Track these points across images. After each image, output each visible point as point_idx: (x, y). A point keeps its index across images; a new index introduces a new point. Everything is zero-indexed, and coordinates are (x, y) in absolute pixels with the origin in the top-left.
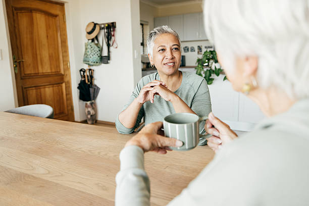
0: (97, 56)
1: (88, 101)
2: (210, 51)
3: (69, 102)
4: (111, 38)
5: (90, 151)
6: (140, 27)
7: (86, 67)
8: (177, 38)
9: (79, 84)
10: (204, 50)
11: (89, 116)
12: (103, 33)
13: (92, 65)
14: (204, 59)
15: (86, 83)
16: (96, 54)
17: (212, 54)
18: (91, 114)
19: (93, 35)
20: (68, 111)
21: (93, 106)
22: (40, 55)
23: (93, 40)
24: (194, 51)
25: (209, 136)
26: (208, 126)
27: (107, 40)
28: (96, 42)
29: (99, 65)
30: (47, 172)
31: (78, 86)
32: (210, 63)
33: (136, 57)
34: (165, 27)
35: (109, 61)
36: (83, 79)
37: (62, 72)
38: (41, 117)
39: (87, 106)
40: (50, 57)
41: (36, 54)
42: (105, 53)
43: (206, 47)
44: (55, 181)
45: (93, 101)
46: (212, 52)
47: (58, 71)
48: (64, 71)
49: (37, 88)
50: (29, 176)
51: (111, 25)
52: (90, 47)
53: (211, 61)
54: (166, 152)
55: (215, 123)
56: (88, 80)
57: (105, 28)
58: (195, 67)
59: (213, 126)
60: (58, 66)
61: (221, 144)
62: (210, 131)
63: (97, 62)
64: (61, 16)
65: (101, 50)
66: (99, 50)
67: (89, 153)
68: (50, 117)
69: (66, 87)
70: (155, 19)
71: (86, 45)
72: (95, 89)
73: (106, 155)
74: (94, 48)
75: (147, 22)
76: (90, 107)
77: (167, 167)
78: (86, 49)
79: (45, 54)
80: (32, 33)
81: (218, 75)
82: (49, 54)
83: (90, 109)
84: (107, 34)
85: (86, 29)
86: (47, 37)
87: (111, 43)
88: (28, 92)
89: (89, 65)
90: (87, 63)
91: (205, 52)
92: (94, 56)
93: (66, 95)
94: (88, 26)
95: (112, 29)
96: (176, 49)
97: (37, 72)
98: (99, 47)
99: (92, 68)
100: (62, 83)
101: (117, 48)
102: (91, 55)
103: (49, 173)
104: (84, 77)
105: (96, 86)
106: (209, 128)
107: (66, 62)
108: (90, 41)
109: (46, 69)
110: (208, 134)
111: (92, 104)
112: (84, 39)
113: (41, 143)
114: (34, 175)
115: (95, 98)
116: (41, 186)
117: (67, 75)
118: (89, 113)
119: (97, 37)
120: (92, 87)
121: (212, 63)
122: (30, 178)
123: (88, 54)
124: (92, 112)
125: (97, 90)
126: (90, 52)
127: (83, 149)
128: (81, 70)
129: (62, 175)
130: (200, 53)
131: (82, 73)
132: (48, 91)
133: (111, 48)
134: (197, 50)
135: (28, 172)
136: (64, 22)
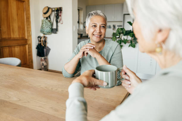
0: (49, 29)
1: (42, 57)
2: (121, 28)
3: (30, 57)
4: (59, 17)
5: (46, 87)
6: (77, 11)
7: (42, 35)
8: (105, 20)
9: (37, 46)
10: (117, 28)
11: (43, 67)
12: (54, 14)
13: (46, 34)
14: (117, 33)
15: (41, 45)
16: (49, 27)
17: (122, 30)
18: (44, 65)
19: (47, 15)
20: (29, 62)
21: (46, 60)
22: (12, 26)
23: (47, 18)
24: (111, 28)
25: (123, 79)
26: (123, 73)
27: (56, 18)
28: (49, 19)
29: (50, 34)
30: (19, 100)
31: (36, 47)
32: (121, 36)
33: (74, 30)
34: (99, 12)
35: (57, 32)
36: (40, 43)
37: (26, 38)
38: (13, 66)
39: (41, 60)
40: (19, 28)
41: (10, 26)
42: (55, 27)
43: (118, 26)
44: (24, 106)
45: (46, 57)
46: (122, 29)
47: (24, 37)
48: (28, 37)
49: (10, 47)
50: (6, 102)
51: (59, 9)
52: (45, 23)
53: (122, 35)
54: (96, 89)
55: (127, 71)
56: (43, 43)
57: (55, 11)
58: (111, 38)
59: (126, 74)
60: (24, 34)
61: (130, 84)
62: (124, 76)
63: (49, 32)
64: (27, 2)
65: (52, 25)
66: (51, 25)
67: (45, 89)
68: (19, 66)
69: (28, 48)
70: (86, 7)
71: (43, 21)
72: (47, 49)
73: (56, 90)
74: (48, 23)
75: (82, 8)
76: (44, 61)
77: (95, 98)
78: (42, 24)
79: (15, 25)
80: (7, 11)
81: (125, 43)
82: (18, 26)
83: (44, 62)
84: (56, 15)
85: (43, 11)
86: (17, 15)
87: (59, 20)
88: (3, 49)
89: (44, 34)
90: (43, 32)
91: (118, 29)
92: (48, 28)
93: (29, 52)
94: (44, 9)
95: (59, 12)
96: (103, 27)
97: (10, 37)
98: (51, 23)
99: (46, 36)
100: (26, 45)
101: (62, 24)
102: (45, 28)
103: (20, 100)
104: (41, 41)
105: (48, 47)
106: (124, 74)
107: (29, 31)
108: (45, 19)
109: (16, 35)
110: (122, 78)
111: (45, 59)
112: (41, 17)
113: (14, 81)
114: (10, 101)
115: (47, 55)
116: (15, 109)
117: (29, 40)
118: (43, 64)
119: (49, 17)
120: (45, 48)
121: (122, 36)
122: (7, 103)
123: (44, 26)
124: (45, 64)
125: (49, 50)
126: (45, 25)
127: (41, 86)
128: (39, 37)
129: (28, 102)
130: (114, 29)
131: (39, 39)
132: (17, 50)
133: (59, 24)
134: (112, 27)
135: (7, 100)
136: (29, 6)
